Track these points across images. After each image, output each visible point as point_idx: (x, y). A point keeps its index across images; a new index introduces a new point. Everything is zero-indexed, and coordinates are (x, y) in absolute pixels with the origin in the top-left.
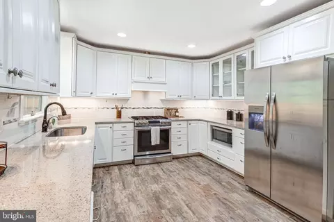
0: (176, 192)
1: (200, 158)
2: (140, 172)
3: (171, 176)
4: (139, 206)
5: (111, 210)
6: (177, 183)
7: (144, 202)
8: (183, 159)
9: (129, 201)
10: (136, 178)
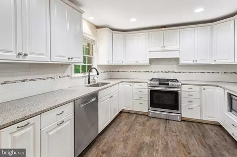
0: (160, 150)
1: (217, 128)
2: (148, 123)
3: (167, 135)
4: (125, 147)
5: (109, 142)
6: (167, 143)
7: (129, 147)
8: (195, 124)
9: (122, 141)
10: (140, 127)
